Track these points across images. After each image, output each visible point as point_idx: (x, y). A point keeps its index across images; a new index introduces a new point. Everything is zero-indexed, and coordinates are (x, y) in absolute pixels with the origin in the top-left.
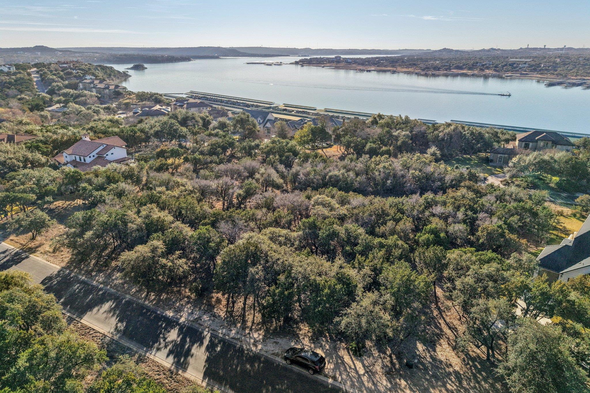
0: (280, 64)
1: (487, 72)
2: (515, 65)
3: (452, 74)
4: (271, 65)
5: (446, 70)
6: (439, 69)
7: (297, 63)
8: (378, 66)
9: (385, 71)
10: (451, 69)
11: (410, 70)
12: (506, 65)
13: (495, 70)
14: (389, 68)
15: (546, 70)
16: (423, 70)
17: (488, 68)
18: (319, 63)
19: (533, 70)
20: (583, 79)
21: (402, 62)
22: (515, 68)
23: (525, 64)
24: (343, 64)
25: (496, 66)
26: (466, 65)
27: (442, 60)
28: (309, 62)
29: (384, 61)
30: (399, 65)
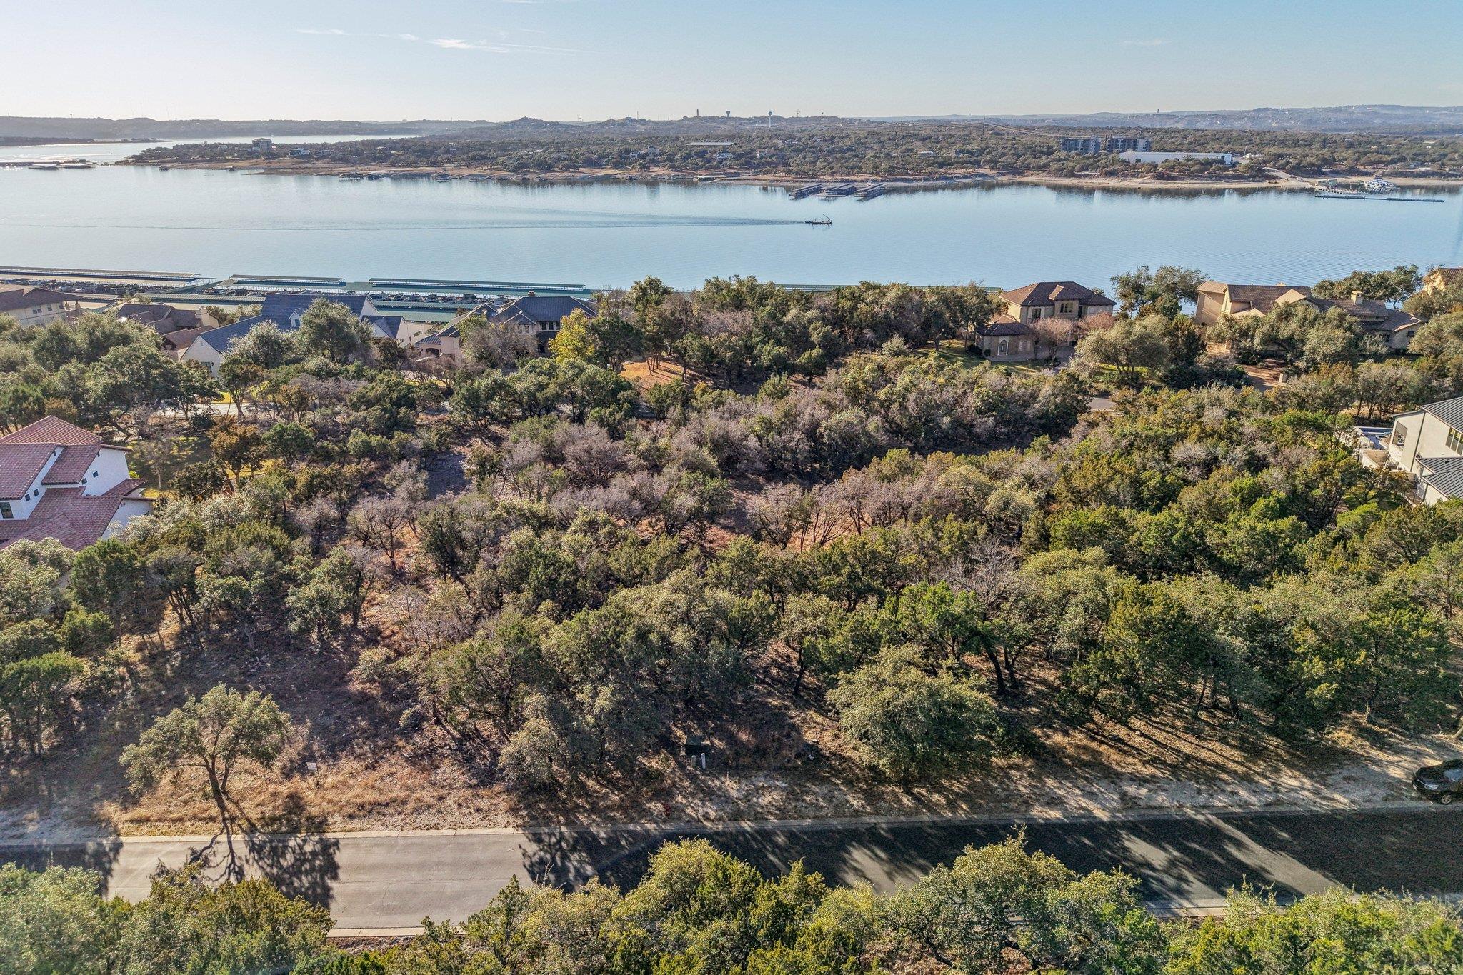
0: (84, 165)
1: (657, 171)
2: (707, 156)
3: (584, 178)
4: (54, 169)
5: (567, 168)
6: (550, 168)
7: (139, 160)
8: (393, 165)
9: (413, 177)
10: (576, 168)
11: (480, 171)
12: (689, 156)
13: (673, 168)
14: (423, 169)
15: (769, 163)
16: (515, 171)
17: (655, 162)
18: (213, 159)
19: (747, 165)
20: (848, 181)
21: (448, 152)
22: (709, 161)
23: (725, 152)
24: (288, 161)
25: (671, 159)
26: (607, 156)
27: (539, 145)
28: (181, 158)
29: (400, 152)
30: (450, 161)
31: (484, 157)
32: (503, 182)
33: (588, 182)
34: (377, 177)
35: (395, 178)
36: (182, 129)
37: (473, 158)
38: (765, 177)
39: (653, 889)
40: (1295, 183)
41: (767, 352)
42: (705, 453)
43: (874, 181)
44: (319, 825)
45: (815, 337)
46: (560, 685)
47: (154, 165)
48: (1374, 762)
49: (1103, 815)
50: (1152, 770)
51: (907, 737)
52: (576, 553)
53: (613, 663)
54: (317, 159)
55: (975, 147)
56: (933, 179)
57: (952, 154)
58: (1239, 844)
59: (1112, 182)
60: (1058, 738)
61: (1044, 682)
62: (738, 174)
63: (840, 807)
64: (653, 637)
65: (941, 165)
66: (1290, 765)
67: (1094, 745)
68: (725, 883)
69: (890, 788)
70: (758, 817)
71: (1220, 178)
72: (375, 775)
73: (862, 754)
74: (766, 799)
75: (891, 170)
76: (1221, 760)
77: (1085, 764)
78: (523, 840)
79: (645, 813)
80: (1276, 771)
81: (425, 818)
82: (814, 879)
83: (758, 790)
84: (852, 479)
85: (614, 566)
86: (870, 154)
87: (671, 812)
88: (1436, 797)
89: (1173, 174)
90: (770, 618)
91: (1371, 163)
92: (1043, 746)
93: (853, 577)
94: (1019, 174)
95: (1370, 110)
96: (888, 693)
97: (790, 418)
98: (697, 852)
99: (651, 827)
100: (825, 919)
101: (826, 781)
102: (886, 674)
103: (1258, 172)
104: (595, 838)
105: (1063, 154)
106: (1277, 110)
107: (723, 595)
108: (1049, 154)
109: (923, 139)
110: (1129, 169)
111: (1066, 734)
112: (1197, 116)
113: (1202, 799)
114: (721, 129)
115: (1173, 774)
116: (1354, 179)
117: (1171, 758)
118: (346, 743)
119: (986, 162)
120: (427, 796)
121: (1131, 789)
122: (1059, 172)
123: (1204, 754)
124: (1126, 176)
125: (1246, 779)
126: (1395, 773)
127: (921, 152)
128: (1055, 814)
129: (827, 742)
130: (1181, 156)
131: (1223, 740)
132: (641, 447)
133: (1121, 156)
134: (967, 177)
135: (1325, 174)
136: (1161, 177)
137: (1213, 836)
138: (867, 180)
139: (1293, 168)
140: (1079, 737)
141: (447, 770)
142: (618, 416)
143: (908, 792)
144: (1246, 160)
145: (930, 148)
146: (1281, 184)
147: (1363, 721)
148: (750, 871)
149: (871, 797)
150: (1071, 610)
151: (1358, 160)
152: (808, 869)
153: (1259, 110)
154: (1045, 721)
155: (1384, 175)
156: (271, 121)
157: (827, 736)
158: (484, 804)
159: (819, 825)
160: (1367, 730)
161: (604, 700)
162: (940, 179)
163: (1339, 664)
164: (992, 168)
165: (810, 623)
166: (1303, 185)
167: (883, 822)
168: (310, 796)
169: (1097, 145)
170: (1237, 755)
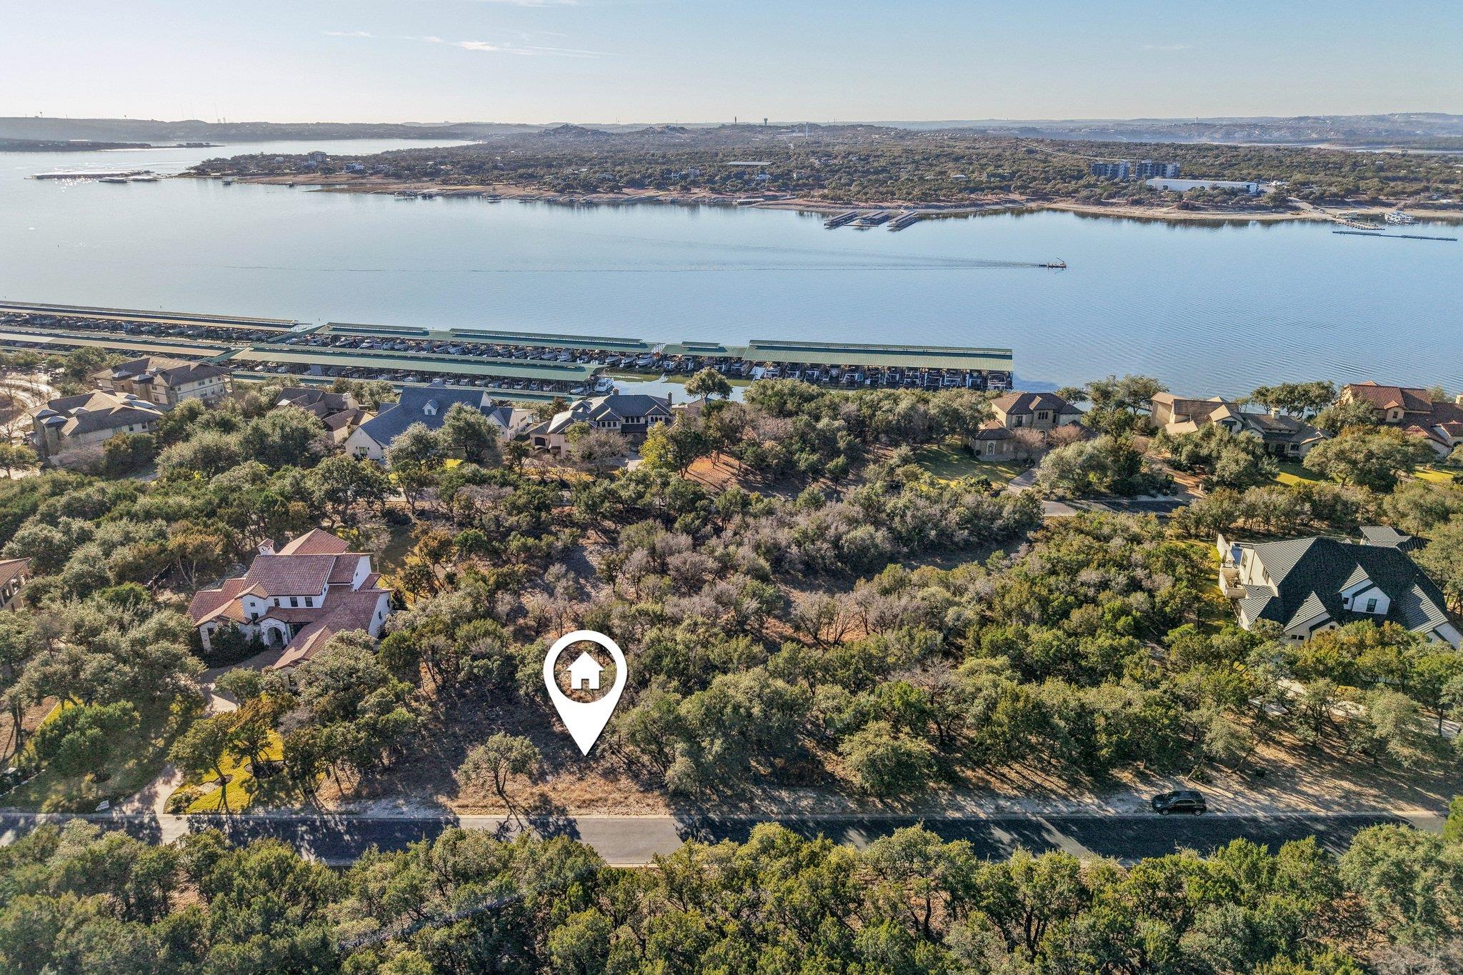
0: (149, 178)
1: (698, 193)
2: (746, 177)
3: (627, 199)
4: (123, 182)
5: (612, 189)
6: (595, 189)
7: (201, 172)
8: (444, 182)
9: (463, 196)
10: (620, 188)
11: (528, 190)
12: (729, 177)
13: (712, 190)
14: (472, 187)
15: (805, 186)
16: (561, 191)
17: (695, 183)
18: (271, 173)
19: (784, 187)
20: (881, 208)
21: (495, 167)
22: (747, 182)
23: (763, 173)
24: (343, 176)
25: (711, 180)
26: (650, 176)
27: (584, 161)
28: (239, 170)
29: (449, 167)
30: (498, 179)
31: (532, 176)
32: (550, 202)
33: (632, 203)
34: (430, 196)
35: (447, 196)
36: (233, 131)
37: (521, 176)
38: (801, 201)
39: (754, 843)
40: (1316, 215)
41: (804, 459)
42: (762, 562)
43: (906, 208)
44: (563, 811)
45: (842, 445)
46: (690, 736)
47: (216, 178)
48: (1137, 791)
49: (983, 816)
50: (1016, 792)
51: (879, 772)
52: (687, 647)
53: (720, 724)
54: (371, 175)
55: (1006, 171)
56: (964, 206)
57: (984, 177)
58: (1049, 831)
59: (1138, 211)
60: (969, 773)
61: (967, 738)
62: (775, 198)
63: (844, 809)
64: (742, 710)
65: (973, 191)
66: (1091, 791)
67: (988, 777)
68: (787, 842)
69: (871, 799)
70: (800, 813)
71: (1242, 209)
72: (584, 784)
73: (857, 780)
74: (804, 803)
75: (924, 197)
76: (1055, 788)
77: (979, 788)
78: (675, 822)
79: (739, 809)
80: (1082, 794)
81: (619, 809)
82: (829, 842)
83: (799, 798)
84: (863, 589)
85: (712, 657)
86: (904, 176)
87: (753, 809)
88: (1160, 811)
89: (1197, 204)
90: (807, 700)
91: (1394, 194)
92: (959, 778)
93: (857, 671)
94: (1049, 200)
95: (1414, 118)
96: (870, 749)
97: (821, 531)
98: (773, 828)
99: (743, 816)
100: (833, 857)
101: (836, 794)
102: (870, 737)
103: (1280, 203)
104: (713, 821)
105: (1092, 179)
106: (1317, 118)
107: (780, 683)
108: (1079, 177)
109: (957, 159)
110: (1153, 197)
111: (974, 770)
112: (1236, 125)
113: (1038, 809)
114: (759, 140)
115: (1027, 795)
116: (1376, 210)
117: (1028, 786)
118: (562, 765)
119: (1017, 188)
120: (617, 796)
121: (1002, 802)
122: (1086, 201)
123: (1047, 784)
124: (1152, 205)
125: (1065, 798)
126: (1146, 797)
127: (953, 175)
128: (958, 815)
129: (839, 771)
130: (1207, 184)
131: (1060, 777)
132: (717, 554)
133: (1149, 183)
134: (997, 203)
135: (1348, 204)
136: (1186, 207)
137: (1038, 828)
138: (900, 207)
139: (1316, 198)
140: (980, 773)
141: (624, 782)
142: (697, 522)
143: (882, 801)
144: (1271, 188)
145: (962, 171)
146: (1303, 216)
147: (1142, 768)
148: (798, 837)
149: (861, 803)
150: (977, 701)
151: (1382, 189)
152: (826, 837)
153: (1301, 119)
154: (961, 762)
155: (1406, 207)
156: (318, 124)
157: (839, 768)
158: (650, 802)
159: (832, 818)
160: (1142, 773)
161: (718, 746)
162: (970, 205)
163: (1115, 738)
164: (1021, 194)
165: (831, 703)
166: (1324, 216)
167: (866, 817)
168: (552, 795)
169: (1127, 169)
170: (1064, 784)
